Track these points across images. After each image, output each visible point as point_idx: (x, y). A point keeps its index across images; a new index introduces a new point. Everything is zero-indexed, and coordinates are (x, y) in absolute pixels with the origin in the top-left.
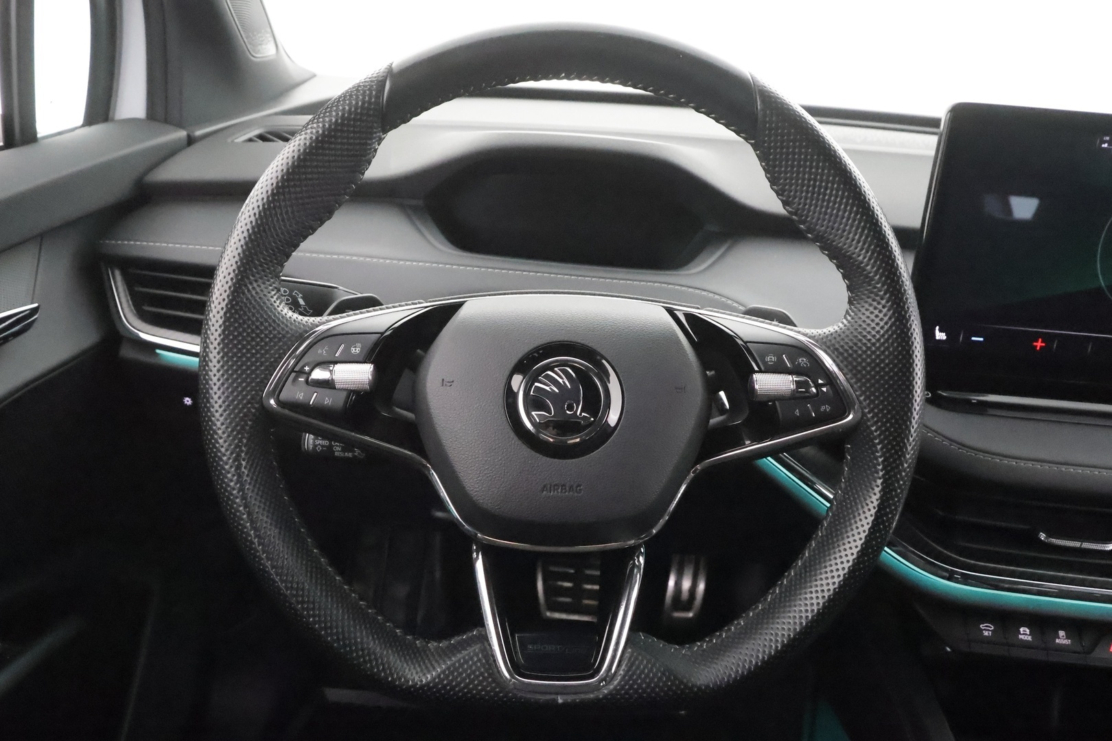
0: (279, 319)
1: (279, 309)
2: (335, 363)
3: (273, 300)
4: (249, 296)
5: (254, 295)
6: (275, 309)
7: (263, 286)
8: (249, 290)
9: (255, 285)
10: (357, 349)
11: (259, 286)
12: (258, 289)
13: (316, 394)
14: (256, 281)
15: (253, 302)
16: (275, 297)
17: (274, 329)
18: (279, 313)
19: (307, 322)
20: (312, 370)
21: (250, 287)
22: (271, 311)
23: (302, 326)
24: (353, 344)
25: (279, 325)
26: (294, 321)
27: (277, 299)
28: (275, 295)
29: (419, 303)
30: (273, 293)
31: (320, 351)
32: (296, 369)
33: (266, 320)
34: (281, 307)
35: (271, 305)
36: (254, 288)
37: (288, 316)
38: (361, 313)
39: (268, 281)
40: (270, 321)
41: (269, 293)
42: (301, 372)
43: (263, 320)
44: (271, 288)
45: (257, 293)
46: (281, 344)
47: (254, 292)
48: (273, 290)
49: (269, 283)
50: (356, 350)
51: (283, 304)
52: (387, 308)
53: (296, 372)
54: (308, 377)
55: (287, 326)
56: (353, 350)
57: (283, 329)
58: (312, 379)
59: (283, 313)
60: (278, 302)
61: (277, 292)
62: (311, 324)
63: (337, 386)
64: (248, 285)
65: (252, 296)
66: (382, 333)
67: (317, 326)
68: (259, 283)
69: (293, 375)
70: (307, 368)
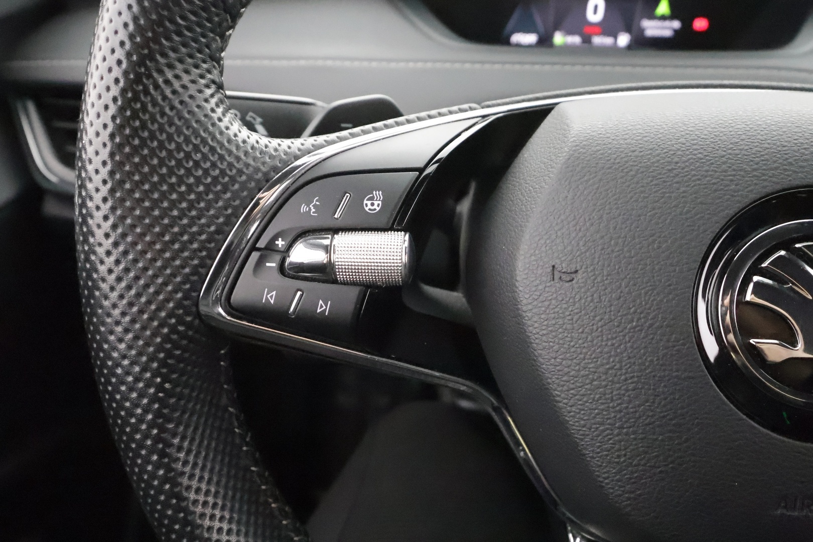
0: (222, 145)
1: (222, 125)
2: (336, 231)
3: (208, 106)
4: (159, 98)
5: (170, 95)
6: (213, 125)
7: (186, 79)
8: (157, 87)
9: (169, 75)
10: (376, 203)
11: (177, 77)
12: (177, 85)
13: (299, 293)
14: (171, 66)
15: (167, 110)
16: (213, 101)
17: (214, 165)
18: (221, 133)
19: (276, 150)
20: (290, 246)
21: (160, 80)
22: (206, 130)
23: (267, 160)
24: (365, 192)
25: (221, 158)
26: (253, 148)
27: (217, 105)
28: (212, 96)
29: (471, 109)
30: (208, 92)
31: (304, 208)
32: (261, 244)
33: (196, 148)
34: (226, 120)
35: (206, 116)
36: (167, 82)
37: (240, 139)
38: (375, 129)
39: (197, 66)
40: (205, 150)
41: (200, 91)
42: (271, 247)
43: (190, 148)
44: (203, 81)
45: (174, 92)
46: (228, 195)
47: (168, 92)
48: (208, 86)
49: (198, 71)
50: (373, 205)
51: (229, 116)
52: (408, 121)
53: (259, 249)
54: (283, 261)
55: (238, 159)
56: (368, 205)
57: (231, 165)
58: (291, 264)
59: (231, 133)
60: (220, 111)
61: (217, 91)
62: (286, 153)
63: (340, 277)
64: (155, 75)
65: (165, 98)
66: (421, 170)
67: (297, 158)
68: (177, 72)
69: (255, 255)
70: (280, 243)
